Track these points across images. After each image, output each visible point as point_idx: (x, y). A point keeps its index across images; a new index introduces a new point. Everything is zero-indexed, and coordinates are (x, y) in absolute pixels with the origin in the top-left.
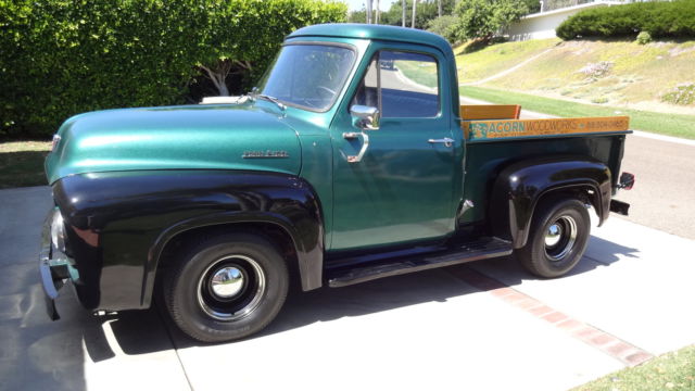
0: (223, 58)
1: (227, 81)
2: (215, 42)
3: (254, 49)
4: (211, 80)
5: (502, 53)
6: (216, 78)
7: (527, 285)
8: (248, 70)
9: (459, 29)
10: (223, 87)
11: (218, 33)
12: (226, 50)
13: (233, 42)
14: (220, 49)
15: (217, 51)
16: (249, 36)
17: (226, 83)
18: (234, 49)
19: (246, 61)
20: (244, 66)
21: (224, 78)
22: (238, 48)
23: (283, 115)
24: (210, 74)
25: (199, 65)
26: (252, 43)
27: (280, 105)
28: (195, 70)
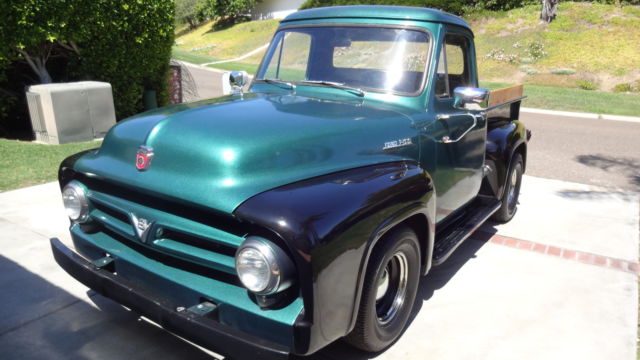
0: (52, 39)
1: (48, 67)
2: (39, 19)
3: (85, 28)
4: (28, 65)
5: (252, 31)
6: (34, 62)
8: (74, 52)
9: (205, 9)
10: (43, 73)
11: (41, 8)
12: (53, 30)
13: (60, 20)
14: (46, 27)
15: (42, 30)
16: (76, 13)
18: (61, 29)
19: (71, 42)
20: (69, 48)
21: (44, 62)
22: (67, 27)
23: (361, 101)
24: (28, 57)
25: (22, 47)
26: (82, 21)
27: (359, 90)
28: (15, 54)
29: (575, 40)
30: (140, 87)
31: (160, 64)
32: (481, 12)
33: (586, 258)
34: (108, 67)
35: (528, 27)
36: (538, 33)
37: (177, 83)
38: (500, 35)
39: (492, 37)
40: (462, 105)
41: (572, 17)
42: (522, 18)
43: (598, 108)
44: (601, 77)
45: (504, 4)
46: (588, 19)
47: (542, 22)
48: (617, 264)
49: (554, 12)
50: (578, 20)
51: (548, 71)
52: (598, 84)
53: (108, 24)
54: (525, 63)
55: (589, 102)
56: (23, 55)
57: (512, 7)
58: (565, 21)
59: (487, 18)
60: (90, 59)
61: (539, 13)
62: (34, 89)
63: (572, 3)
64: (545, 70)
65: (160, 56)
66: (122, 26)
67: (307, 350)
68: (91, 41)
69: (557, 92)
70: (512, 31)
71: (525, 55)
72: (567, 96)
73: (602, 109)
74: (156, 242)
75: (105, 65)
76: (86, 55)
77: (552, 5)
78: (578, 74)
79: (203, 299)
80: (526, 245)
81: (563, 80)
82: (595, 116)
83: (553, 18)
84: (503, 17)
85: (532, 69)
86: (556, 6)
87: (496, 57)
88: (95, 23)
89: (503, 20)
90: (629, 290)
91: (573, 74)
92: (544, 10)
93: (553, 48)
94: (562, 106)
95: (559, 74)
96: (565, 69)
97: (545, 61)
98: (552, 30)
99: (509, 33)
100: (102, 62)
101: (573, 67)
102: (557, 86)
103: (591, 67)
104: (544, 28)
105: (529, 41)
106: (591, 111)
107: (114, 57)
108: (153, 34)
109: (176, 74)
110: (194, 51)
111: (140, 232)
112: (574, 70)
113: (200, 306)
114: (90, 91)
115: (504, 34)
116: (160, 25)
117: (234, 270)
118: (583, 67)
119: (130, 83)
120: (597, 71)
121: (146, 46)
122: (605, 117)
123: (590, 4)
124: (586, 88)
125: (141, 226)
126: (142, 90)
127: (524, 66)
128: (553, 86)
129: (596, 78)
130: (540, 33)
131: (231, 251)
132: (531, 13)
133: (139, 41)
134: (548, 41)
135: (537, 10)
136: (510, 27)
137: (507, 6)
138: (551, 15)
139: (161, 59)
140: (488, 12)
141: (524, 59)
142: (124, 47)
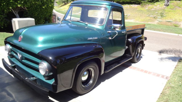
0: (19, 6)
1: (19, 13)
2: (16, 0)
3: (29, 3)
4: (13, 13)
6: (15, 12)
7: (133, 65)
8: (26, 10)
10: (17, 15)
12: (20, 3)
13: (22, 1)
14: (18, 3)
15: (17, 4)
17: (18, 14)
18: (22, 3)
19: (25, 7)
20: (24, 9)
21: (18, 12)
22: (23, 3)
23: (87, 26)
24: (13, 11)
25: (11, 8)
26: (28, 1)
27: (87, 23)
28: (9, 10)
29: (174, 12)
30: (44, 20)
31: (49, 14)
32: (147, 3)
33: (154, 74)
34: (35, 14)
35: (160, 8)
36: (163, 10)
37: (54, 20)
38: (152, 10)
39: (149, 10)
40: (115, 29)
41: (174, 5)
42: (159, 5)
43: (178, 32)
44: (181, 23)
45: (154, 1)
46: (179, 6)
47: (165, 6)
48: (163, 77)
49: (168, 3)
50: (175, 6)
51: (165, 21)
52: (180, 25)
53: (35, 3)
54: (159, 18)
55: (176, 30)
56: (11, 10)
57: (156, 2)
58: (172, 6)
59: (148, 5)
60: (30, 12)
61: (164, 4)
62: (14, 19)
63: (174, 1)
64: (164, 21)
65: (49, 12)
66: (39, 3)
67: (56, 91)
68: (30, 7)
69: (167, 27)
70: (155, 9)
71: (159, 16)
72: (170, 28)
73: (179, 33)
74: (23, 61)
75: (34, 14)
76: (29, 11)
77: (168, 1)
78: (174, 22)
79: (33, 76)
80: (138, 69)
81: (169, 24)
82: (177, 35)
83: (168, 5)
84: (153, 4)
85: (160, 20)
86: (169, 2)
87: (150, 16)
88: (31, 2)
89: (153, 5)
90: (163, 84)
91: (172, 22)
92: (166, 3)
93: (167, 14)
94: (168, 31)
95: (168, 22)
96: (170, 20)
97: (164, 18)
98: (167, 9)
99: (154, 9)
100: (33, 13)
101: (173, 20)
102: (167, 25)
103: (178, 20)
104: (165, 8)
105: (160, 12)
106: (176, 33)
107: (36, 11)
108: (48, 6)
109: (54, 17)
110: (65, 11)
111: (19, 58)
112: (173, 21)
113: (32, 78)
114: (28, 21)
115: (153, 9)
116: (50, 3)
117: (38, 68)
118: (176, 20)
119: (41, 19)
120: (180, 21)
121: (46, 9)
122: (180, 35)
123: (180, 2)
124: (176, 26)
125: (19, 56)
126: (44, 21)
127: (158, 19)
128: (166, 25)
129: (179, 23)
130: (164, 10)
131: (38, 64)
132: (162, 3)
133: (43, 7)
134: (166, 12)
135: (164, 3)
136: (155, 7)
137: (155, 1)
138: (167, 4)
139: (50, 13)
140: (149, 3)
141: (158, 17)
142: (39, 9)
